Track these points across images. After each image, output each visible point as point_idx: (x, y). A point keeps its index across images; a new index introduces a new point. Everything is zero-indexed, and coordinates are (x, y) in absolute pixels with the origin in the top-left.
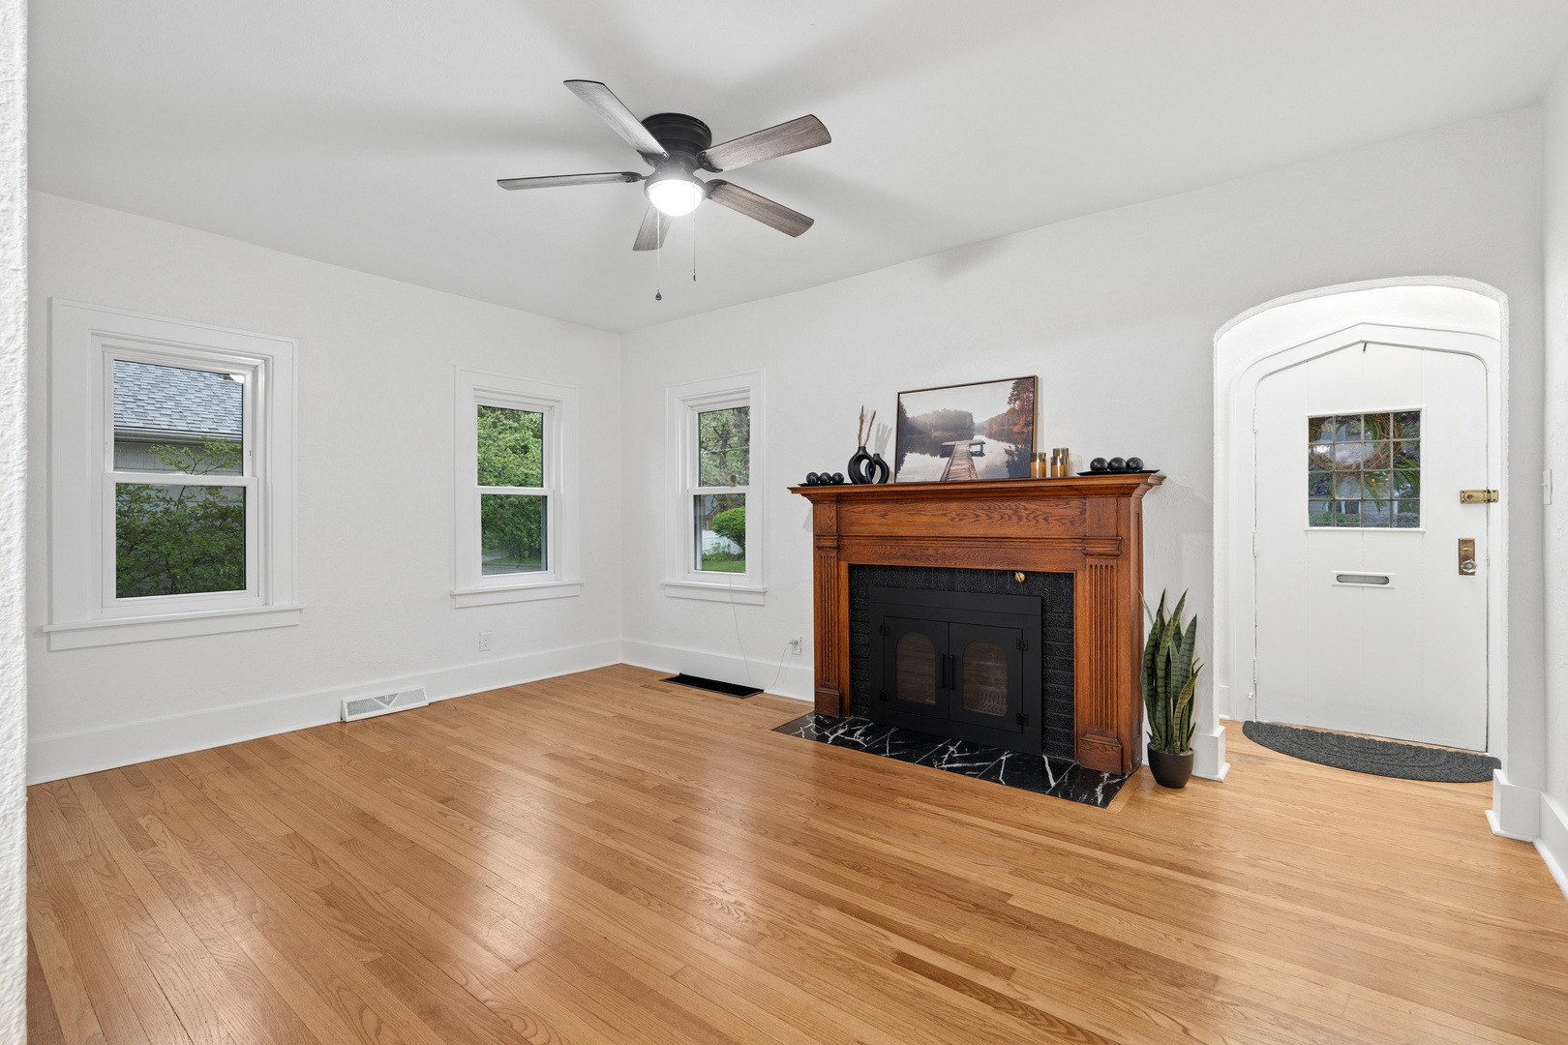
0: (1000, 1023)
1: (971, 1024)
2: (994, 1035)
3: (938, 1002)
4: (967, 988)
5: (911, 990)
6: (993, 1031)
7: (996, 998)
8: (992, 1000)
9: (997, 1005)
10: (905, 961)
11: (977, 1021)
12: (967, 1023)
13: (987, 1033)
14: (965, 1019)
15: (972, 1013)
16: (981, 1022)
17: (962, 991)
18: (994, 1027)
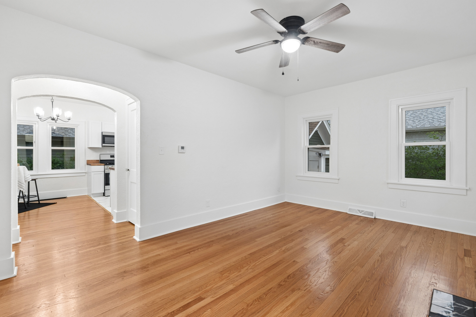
0: (163, 312)
1: (167, 306)
2: (160, 309)
3: (179, 302)
4: (180, 309)
5: (186, 297)
6: (161, 310)
7: (172, 315)
8: (172, 314)
9: (170, 314)
10: (200, 299)
11: (167, 307)
12: (168, 305)
13: (162, 308)
14: (169, 305)
15: (170, 307)
16: (166, 308)
17: (180, 308)
18: (163, 310)
